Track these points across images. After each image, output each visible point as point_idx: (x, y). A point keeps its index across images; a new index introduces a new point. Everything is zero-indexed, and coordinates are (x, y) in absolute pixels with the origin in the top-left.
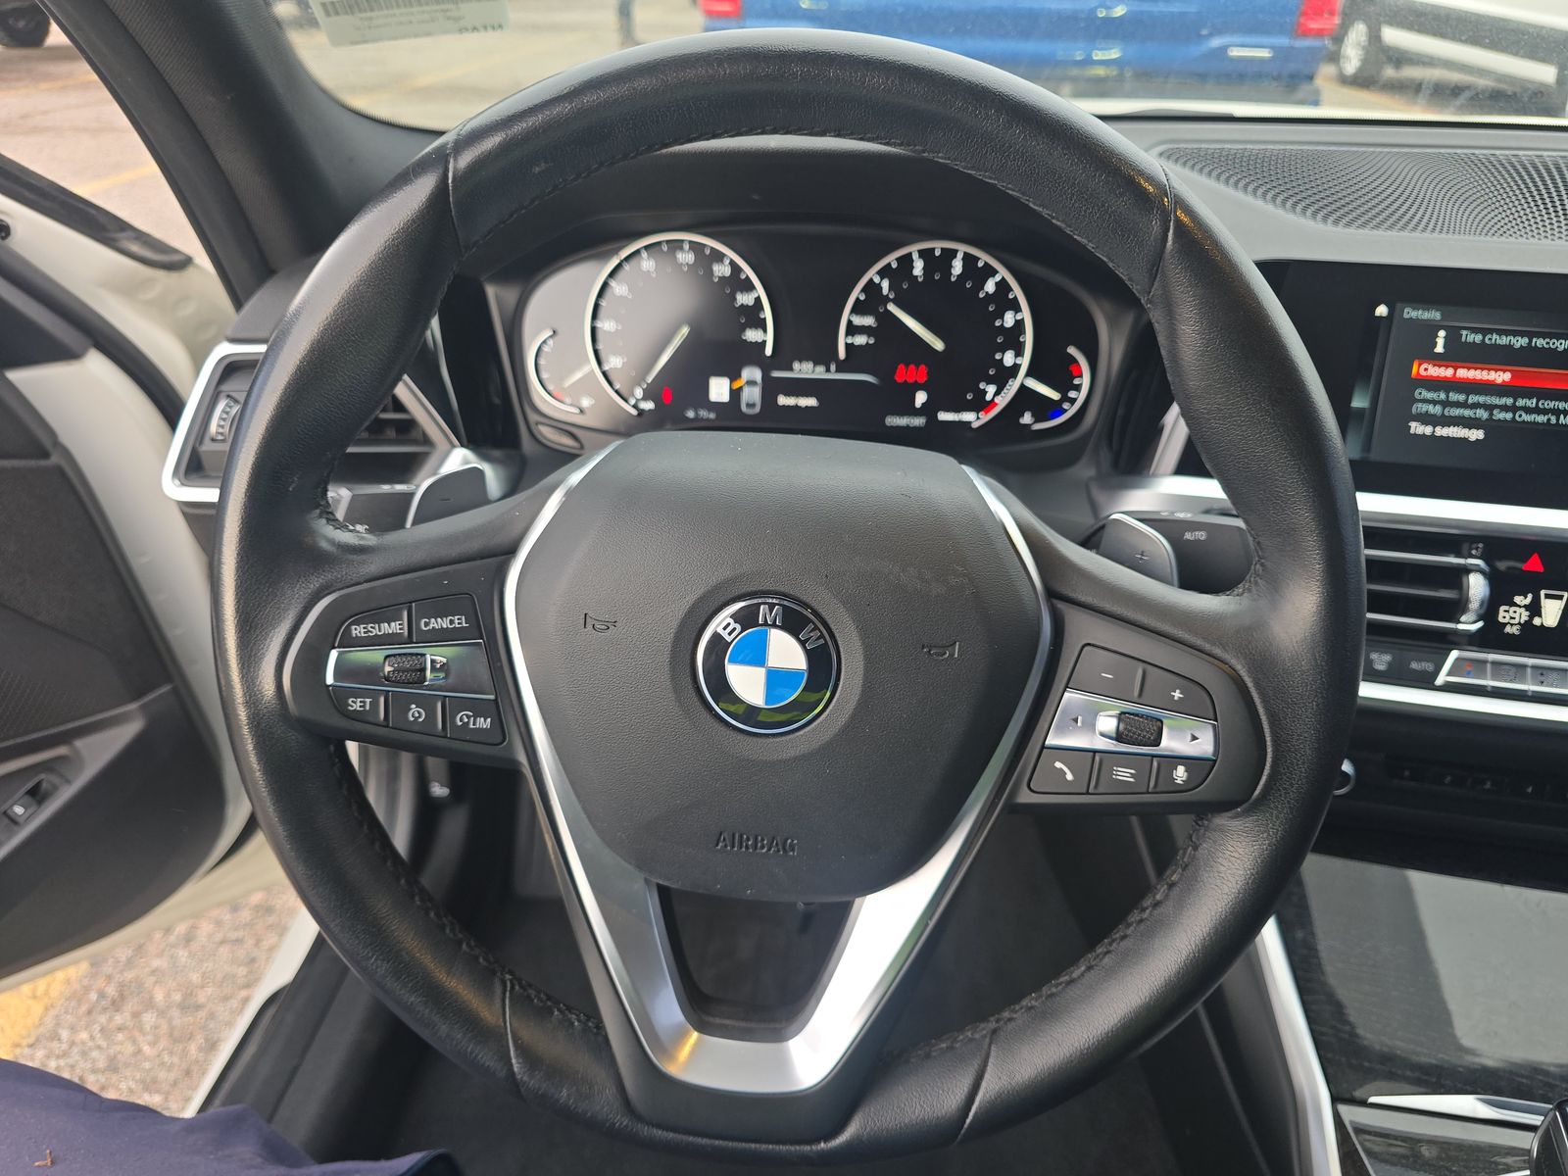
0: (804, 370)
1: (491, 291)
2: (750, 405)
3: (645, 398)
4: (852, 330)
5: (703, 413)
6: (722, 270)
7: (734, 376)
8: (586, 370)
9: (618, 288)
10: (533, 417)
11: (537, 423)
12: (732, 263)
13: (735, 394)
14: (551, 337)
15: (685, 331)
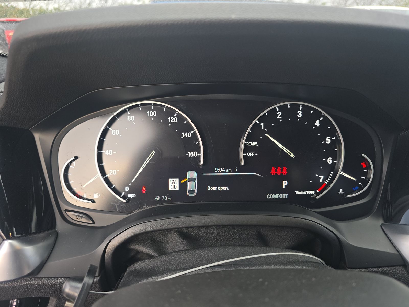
0: (220, 171)
1: (37, 136)
2: (191, 192)
3: (130, 192)
4: (247, 149)
5: (165, 198)
6: (173, 120)
7: (182, 176)
8: (95, 178)
9: (113, 131)
10: (64, 207)
11: (66, 210)
12: (179, 116)
13: (183, 186)
14: (74, 160)
15: (153, 153)
